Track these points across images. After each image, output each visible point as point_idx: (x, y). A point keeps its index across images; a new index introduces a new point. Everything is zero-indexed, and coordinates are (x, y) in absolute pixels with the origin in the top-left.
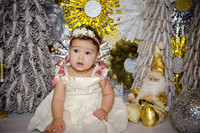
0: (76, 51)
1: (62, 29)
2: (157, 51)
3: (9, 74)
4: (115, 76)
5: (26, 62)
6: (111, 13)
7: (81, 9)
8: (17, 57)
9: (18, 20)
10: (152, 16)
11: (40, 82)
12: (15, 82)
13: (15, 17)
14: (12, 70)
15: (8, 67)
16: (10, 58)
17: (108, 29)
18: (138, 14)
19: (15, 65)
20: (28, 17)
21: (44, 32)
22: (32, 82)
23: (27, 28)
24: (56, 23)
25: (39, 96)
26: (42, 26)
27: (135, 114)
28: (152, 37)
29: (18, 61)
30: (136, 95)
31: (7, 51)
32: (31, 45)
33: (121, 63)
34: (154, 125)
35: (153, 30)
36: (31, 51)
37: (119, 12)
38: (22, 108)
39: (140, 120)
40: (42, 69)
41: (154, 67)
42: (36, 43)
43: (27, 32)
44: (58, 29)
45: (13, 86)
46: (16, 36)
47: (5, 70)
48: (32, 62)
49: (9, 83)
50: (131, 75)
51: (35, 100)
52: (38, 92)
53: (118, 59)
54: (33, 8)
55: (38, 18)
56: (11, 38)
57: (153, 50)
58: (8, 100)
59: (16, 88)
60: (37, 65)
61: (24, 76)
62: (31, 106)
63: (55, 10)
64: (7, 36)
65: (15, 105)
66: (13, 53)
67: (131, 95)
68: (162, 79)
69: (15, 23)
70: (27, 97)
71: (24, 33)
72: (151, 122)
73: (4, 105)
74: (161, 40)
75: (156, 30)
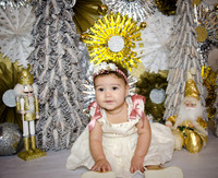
0: (101, 90)
1: (88, 66)
2: (190, 77)
3: (44, 111)
5: (60, 95)
6: (134, 47)
7: (104, 45)
8: (51, 91)
9: (51, 54)
11: (75, 117)
12: (50, 118)
14: (47, 105)
15: (43, 103)
16: (44, 93)
17: (131, 62)
19: (49, 101)
20: (60, 50)
21: (76, 64)
22: (67, 117)
23: (60, 62)
24: (82, 59)
25: (75, 131)
26: (75, 58)
28: (182, 64)
29: (52, 97)
31: (41, 86)
32: (64, 78)
36: (64, 84)
37: (141, 45)
38: (59, 145)
39: (184, 147)
41: (188, 93)
42: (69, 77)
43: (60, 65)
44: (84, 65)
45: (48, 122)
46: (50, 70)
48: (66, 96)
49: (44, 119)
51: (71, 136)
52: (74, 127)
56: (44, 72)
57: (185, 76)
58: (44, 138)
59: (52, 124)
60: (71, 99)
61: (59, 110)
62: (68, 142)
64: (40, 71)
65: (52, 142)
66: (47, 88)
69: (47, 57)
70: (63, 133)
71: (57, 67)
73: (41, 143)
74: (192, 66)
75: (186, 57)
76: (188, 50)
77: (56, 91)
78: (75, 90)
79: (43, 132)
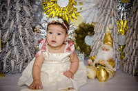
0: (51, 33)
1: (42, 16)
2: (108, 30)
3: (5, 47)
4: (79, 48)
5: (17, 38)
6: (76, 5)
8: (11, 35)
9: (11, 9)
10: (104, 6)
11: (27, 52)
12: (9, 52)
13: (8, 7)
14: (8, 43)
15: (4, 42)
16: (6, 35)
17: (73, 15)
18: (94, 5)
19: (9, 41)
20: (18, 7)
21: (29, 17)
22: (21, 52)
23: (17, 15)
24: (38, 11)
25: (26, 61)
27: (92, 73)
28: (104, 20)
29: (11, 38)
30: (93, 61)
31: (4, 31)
32: (20, 27)
33: (83, 39)
34: (105, 81)
35: (105, 16)
36: (20, 30)
37: (81, 3)
38: (14, 70)
39: (96, 77)
40: (28, 43)
41: (105, 41)
42: (24, 25)
43: (17, 17)
44: (39, 15)
45: (8, 55)
46: (10, 20)
47: (2, 44)
48: (21, 38)
49: (5, 53)
50: (89, 47)
51: (23, 65)
52: (26, 59)
53: (80, 36)
54: (21, 1)
55: (25, 8)
56: (6, 21)
57: (105, 30)
58: (5, 65)
59: (10, 56)
60: (24, 40)
61: (15, 48)
62: (21, 68)
63: (37, 3)
64: (4, 20)
65: (10, 67)
66: (8, 32)
67: (90, 61)
68: (111, 49)
69: (9, 12)
70: (18, 62)
71: (15, 19)
72: (104, 79)
73: (2, 68)
74: (111, 22)
75: (107, 16)
76: (109, 11)
77: (14, 35)
78: (27, 35)
79: (4, 61)
